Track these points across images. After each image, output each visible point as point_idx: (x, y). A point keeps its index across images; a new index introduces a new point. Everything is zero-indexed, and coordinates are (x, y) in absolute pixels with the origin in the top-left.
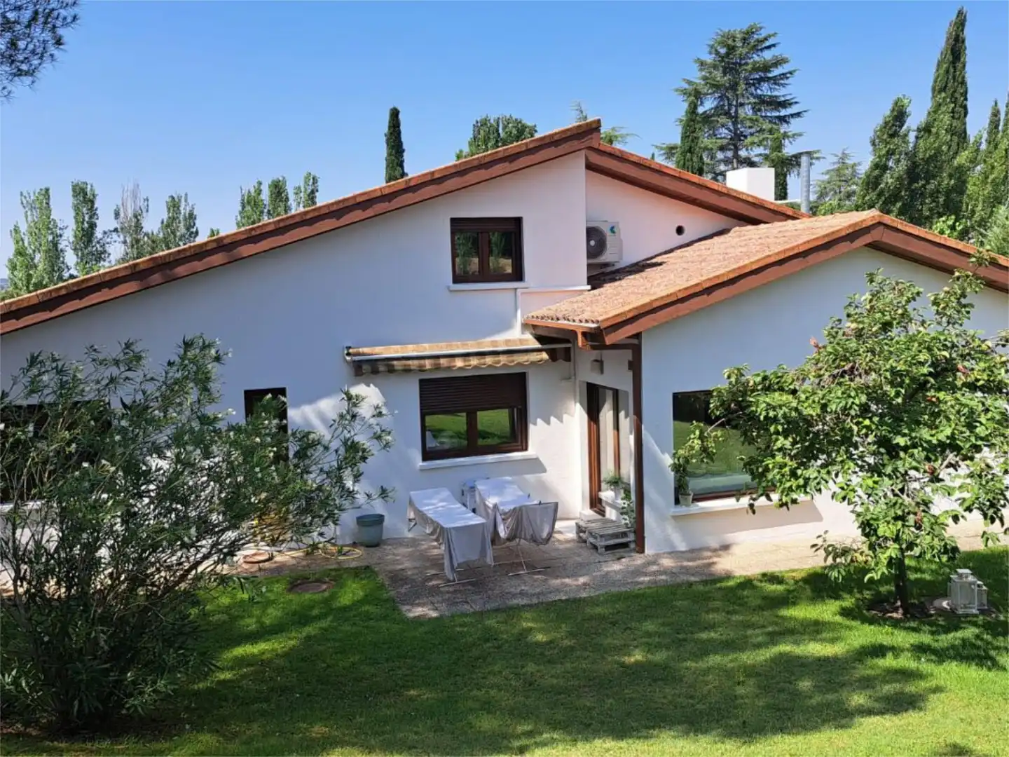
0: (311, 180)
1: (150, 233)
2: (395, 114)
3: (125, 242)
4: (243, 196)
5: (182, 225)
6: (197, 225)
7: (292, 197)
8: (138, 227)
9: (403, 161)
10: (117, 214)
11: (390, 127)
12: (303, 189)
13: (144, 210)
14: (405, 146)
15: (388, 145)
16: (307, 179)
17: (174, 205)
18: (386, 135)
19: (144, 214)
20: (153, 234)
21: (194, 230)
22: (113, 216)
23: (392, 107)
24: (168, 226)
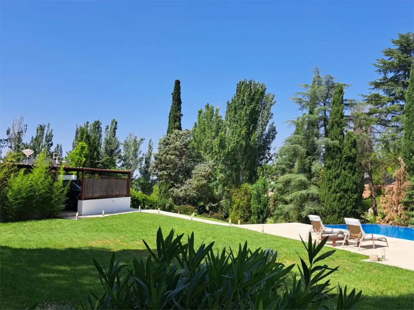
0: (115, 123)
1: (25, 144)
2: (178, 83)
3: (11, 147)
4: (77, 129)
5: (44, 140)
6: (52, 141)
7: (103, 130)
8: (20, 140)
9: (180, 108)
10: (8, 133)
11: (175, 90)
12: (110, 128)
13: (24, 131)
14: (182, 100)
15: (173, 99)
16: (113, 122)
17: (42, 129)
18: (172, 94)
19: (24, 133)
20: (27, 144)
21: (51, 143)
22: (6, 133)
23: (177, 79)
24: (36, 139)
